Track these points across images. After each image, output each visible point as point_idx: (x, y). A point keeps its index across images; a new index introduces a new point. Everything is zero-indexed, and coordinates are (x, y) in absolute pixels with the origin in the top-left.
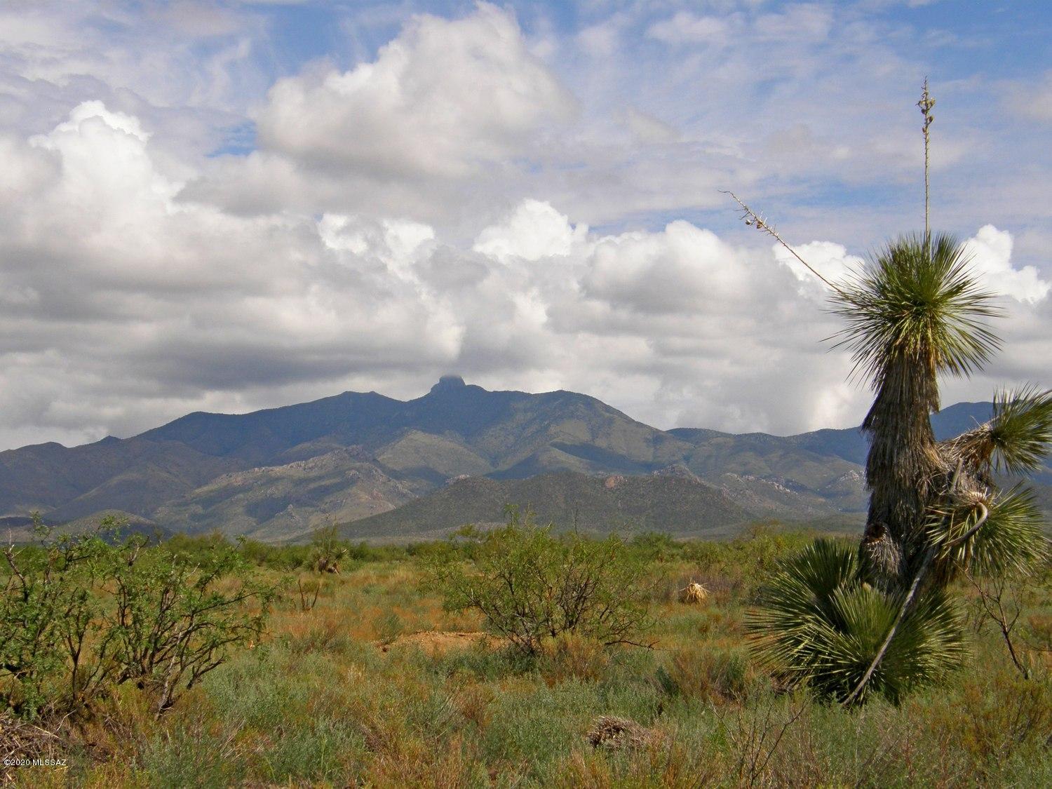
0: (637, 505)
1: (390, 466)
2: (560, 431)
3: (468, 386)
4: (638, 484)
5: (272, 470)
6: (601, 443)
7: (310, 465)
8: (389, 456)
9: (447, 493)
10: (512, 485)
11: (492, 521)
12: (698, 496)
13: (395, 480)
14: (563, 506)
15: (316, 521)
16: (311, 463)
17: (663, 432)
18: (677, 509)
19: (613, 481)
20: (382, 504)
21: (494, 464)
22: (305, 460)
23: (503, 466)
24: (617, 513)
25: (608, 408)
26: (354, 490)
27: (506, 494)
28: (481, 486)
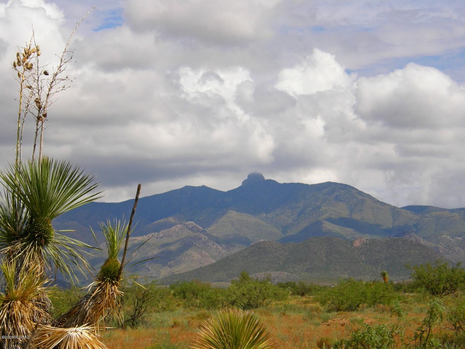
0: (375, 258)
1: (215, 235)
2: (329, 209)
3: (267, 180)
4: (376, 244)
5: (136, 240)
6: (357, 216)
7: (161, 235)
8: (214, 228)
9: (246, 252)
10: (290, 246)
11: (276, 270)
12: (417, 252)
13: (216, 244)
14: (325, 259)
15: (164, 272)
16: (161, 234)
17: (399, 208)
18: (403, 261)
19: (358, 242)
20: (208, 260)
21: (284, 232)
22: (158, 232)
23: (290, 233)
24: (361, 264)
25: (361, 193)
26: (190, 251)
27: (287, 252)
28: (269, 247)
